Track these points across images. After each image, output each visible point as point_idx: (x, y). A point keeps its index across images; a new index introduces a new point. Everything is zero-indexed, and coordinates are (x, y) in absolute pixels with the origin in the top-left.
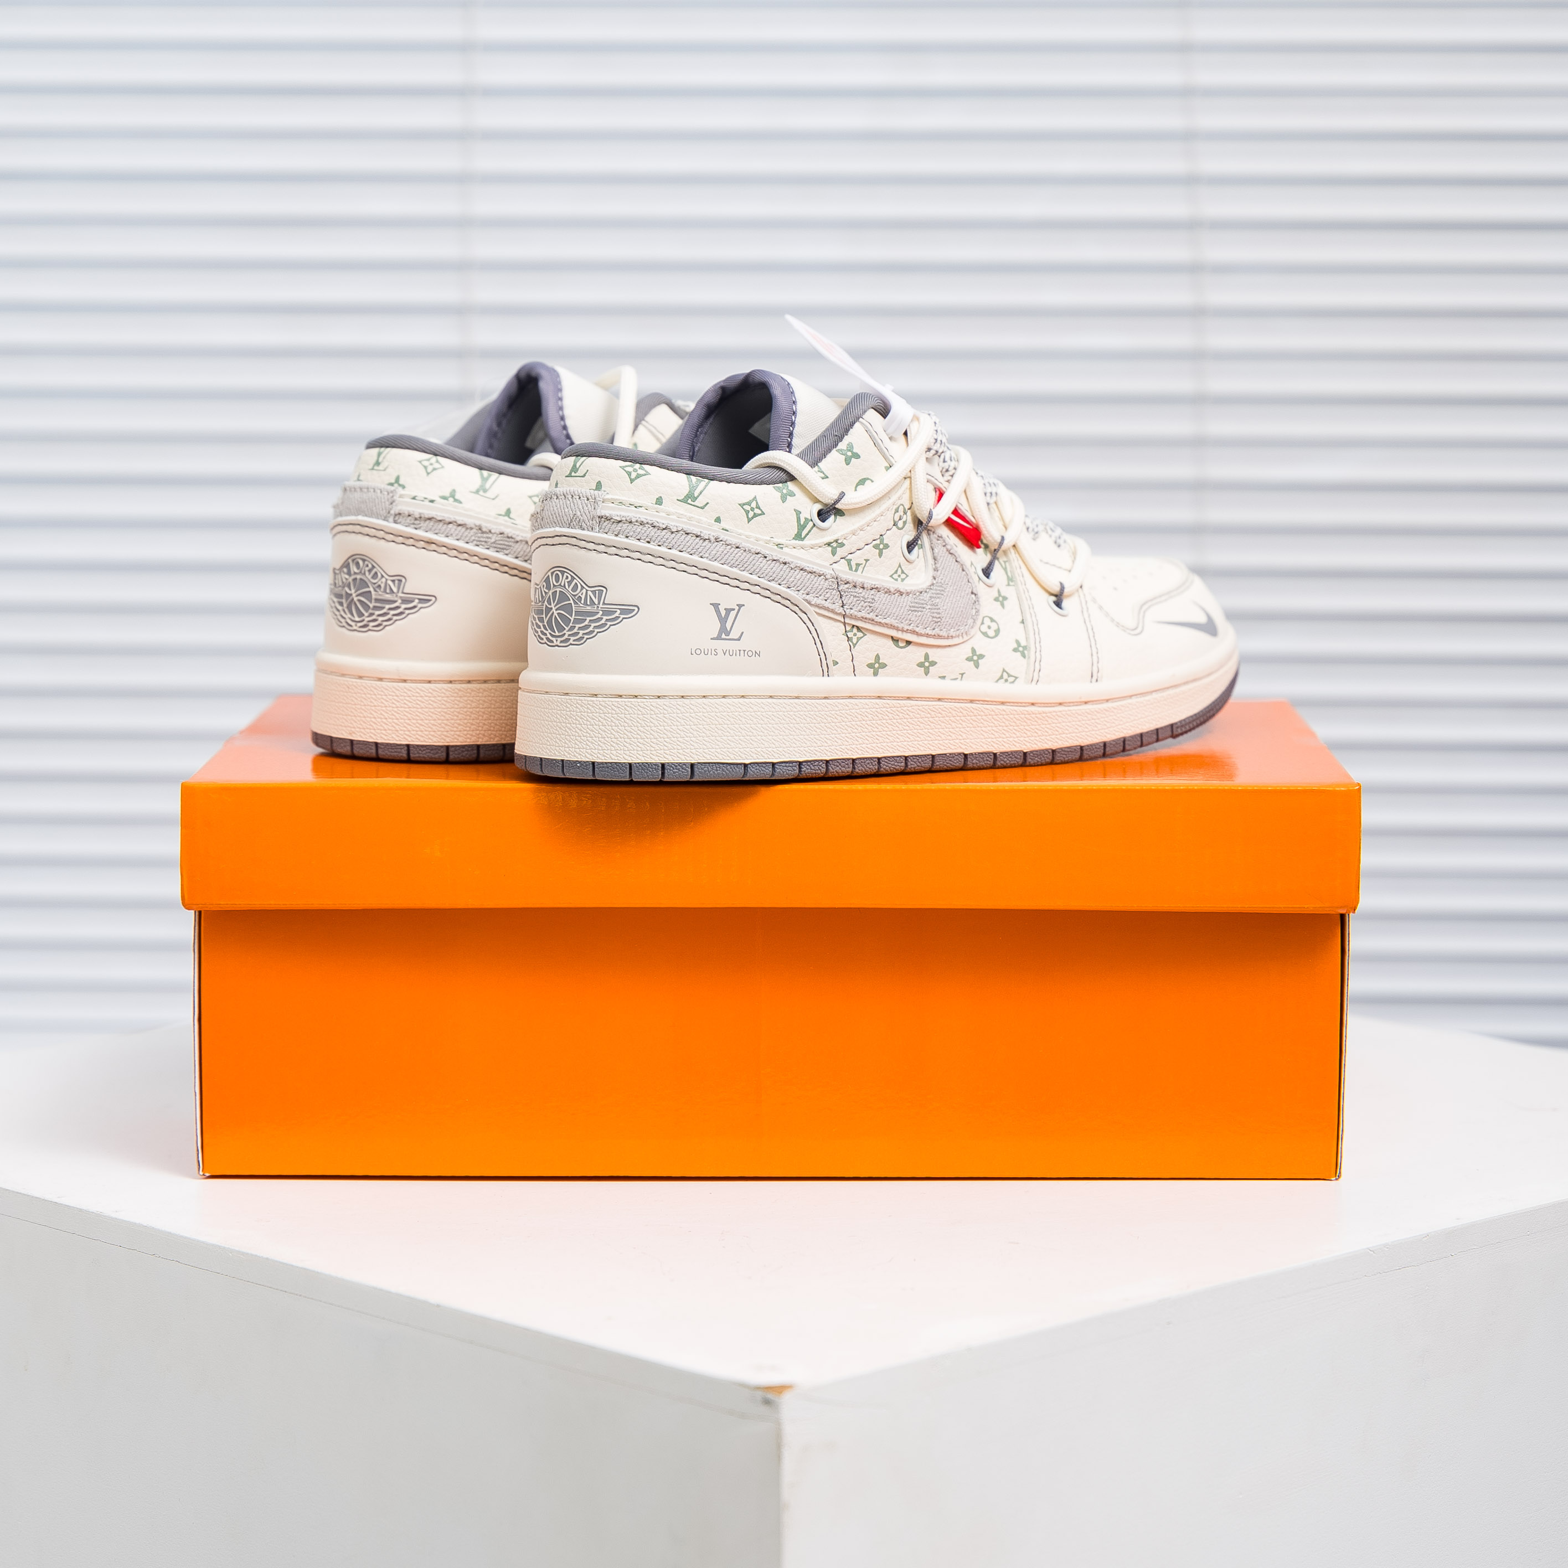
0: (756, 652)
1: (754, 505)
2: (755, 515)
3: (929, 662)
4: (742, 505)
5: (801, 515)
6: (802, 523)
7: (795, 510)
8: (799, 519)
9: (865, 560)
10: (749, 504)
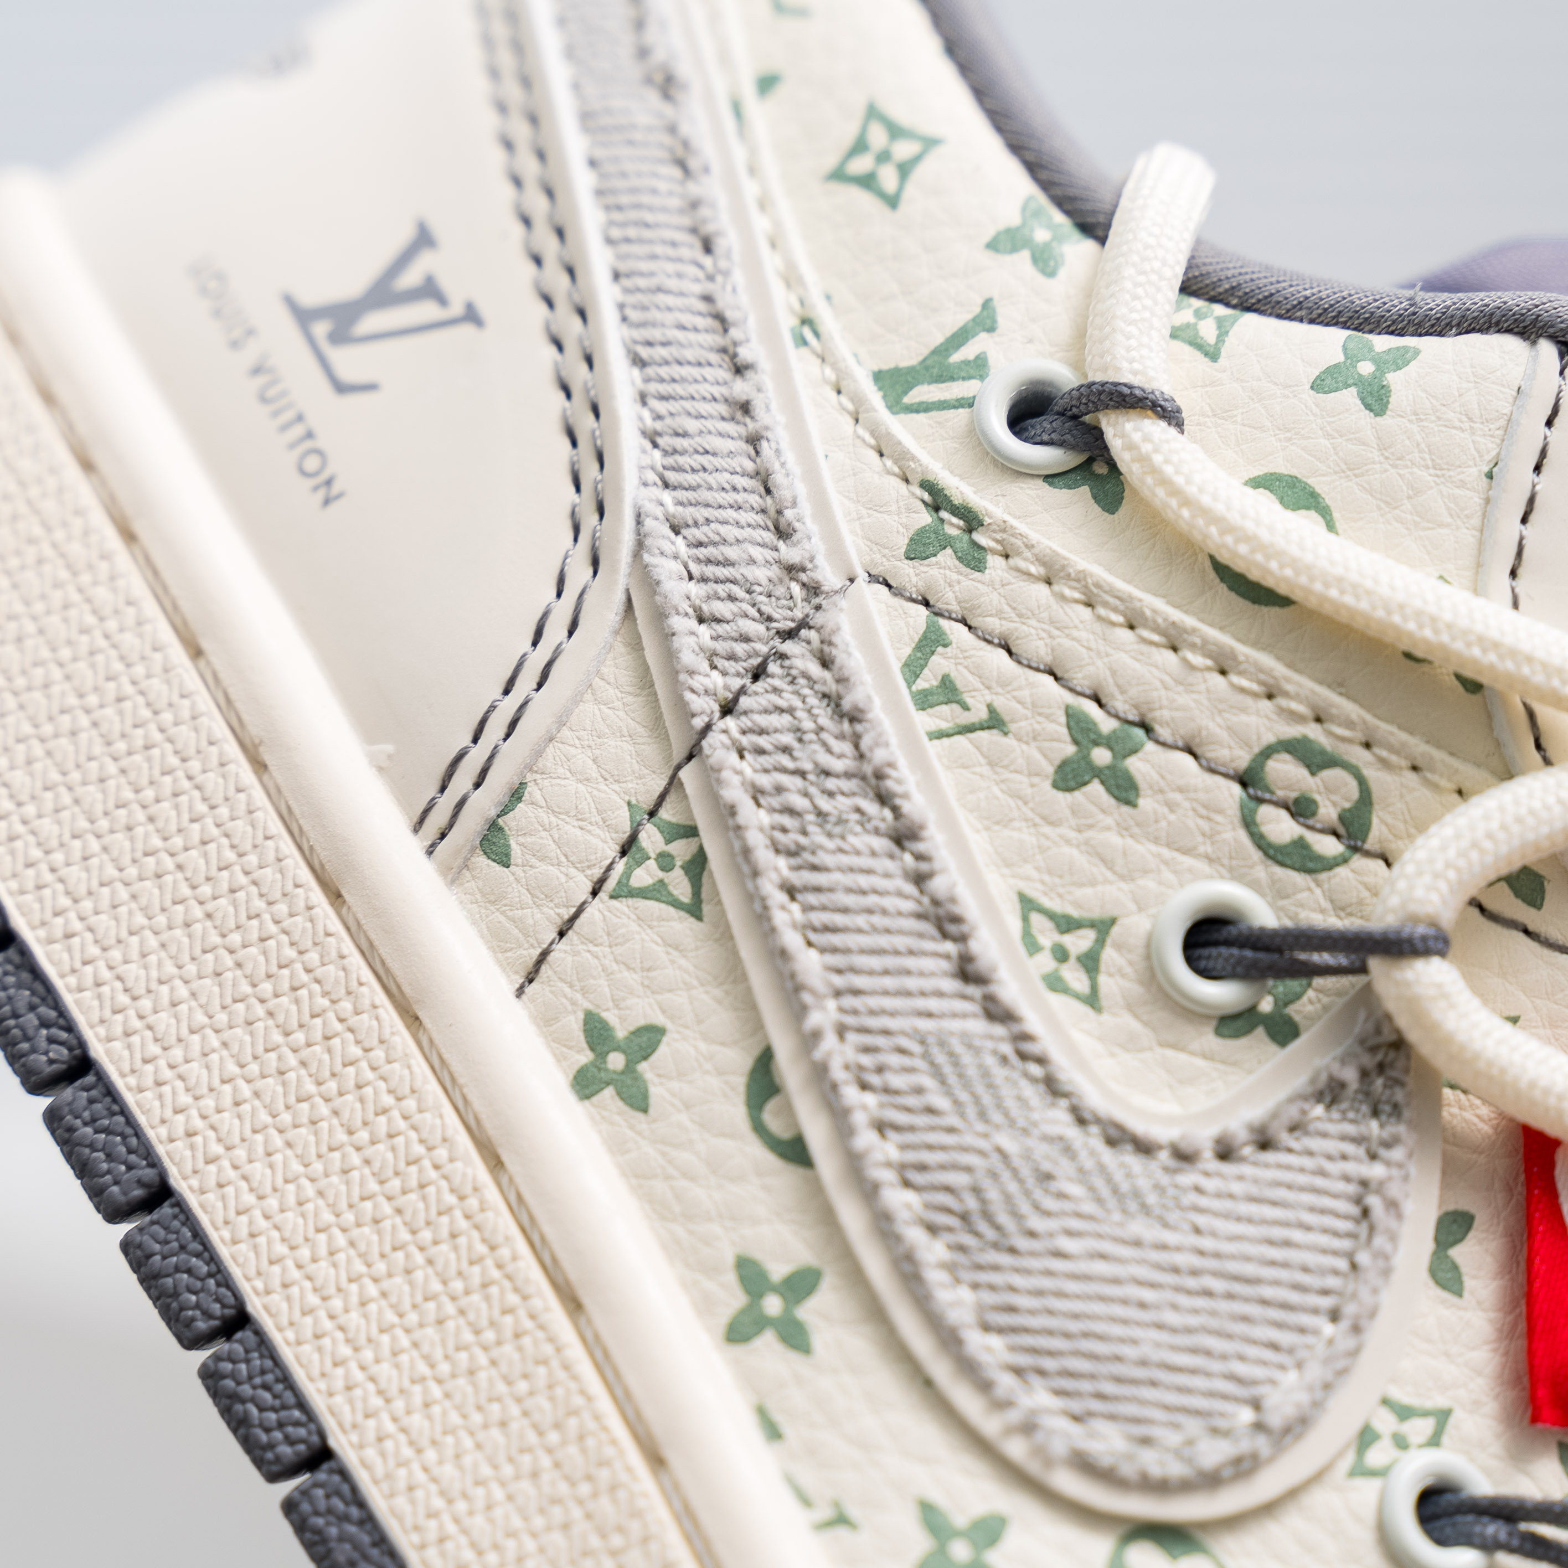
0: (329, 483)
1: (904, 150)
2: (867, 181)
3: (788, 1310)
4: (873, 113)
5: (983, 335)
6: (956, 357)
7: (987, 304)
8: (960, 338)
9: (991, 709)
10: (896, 131)
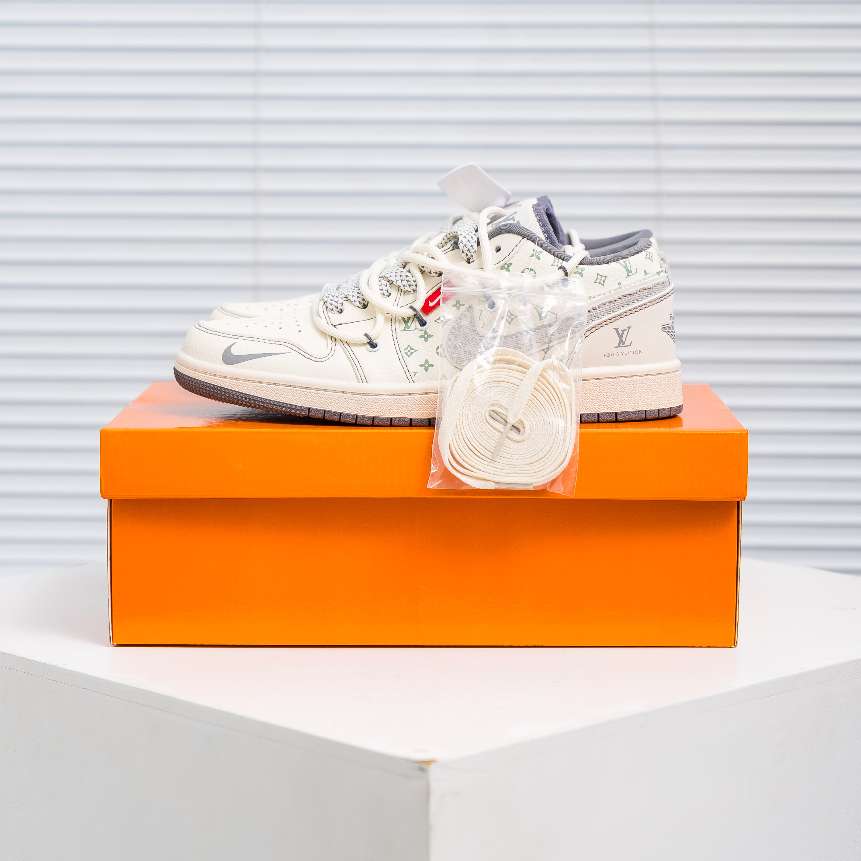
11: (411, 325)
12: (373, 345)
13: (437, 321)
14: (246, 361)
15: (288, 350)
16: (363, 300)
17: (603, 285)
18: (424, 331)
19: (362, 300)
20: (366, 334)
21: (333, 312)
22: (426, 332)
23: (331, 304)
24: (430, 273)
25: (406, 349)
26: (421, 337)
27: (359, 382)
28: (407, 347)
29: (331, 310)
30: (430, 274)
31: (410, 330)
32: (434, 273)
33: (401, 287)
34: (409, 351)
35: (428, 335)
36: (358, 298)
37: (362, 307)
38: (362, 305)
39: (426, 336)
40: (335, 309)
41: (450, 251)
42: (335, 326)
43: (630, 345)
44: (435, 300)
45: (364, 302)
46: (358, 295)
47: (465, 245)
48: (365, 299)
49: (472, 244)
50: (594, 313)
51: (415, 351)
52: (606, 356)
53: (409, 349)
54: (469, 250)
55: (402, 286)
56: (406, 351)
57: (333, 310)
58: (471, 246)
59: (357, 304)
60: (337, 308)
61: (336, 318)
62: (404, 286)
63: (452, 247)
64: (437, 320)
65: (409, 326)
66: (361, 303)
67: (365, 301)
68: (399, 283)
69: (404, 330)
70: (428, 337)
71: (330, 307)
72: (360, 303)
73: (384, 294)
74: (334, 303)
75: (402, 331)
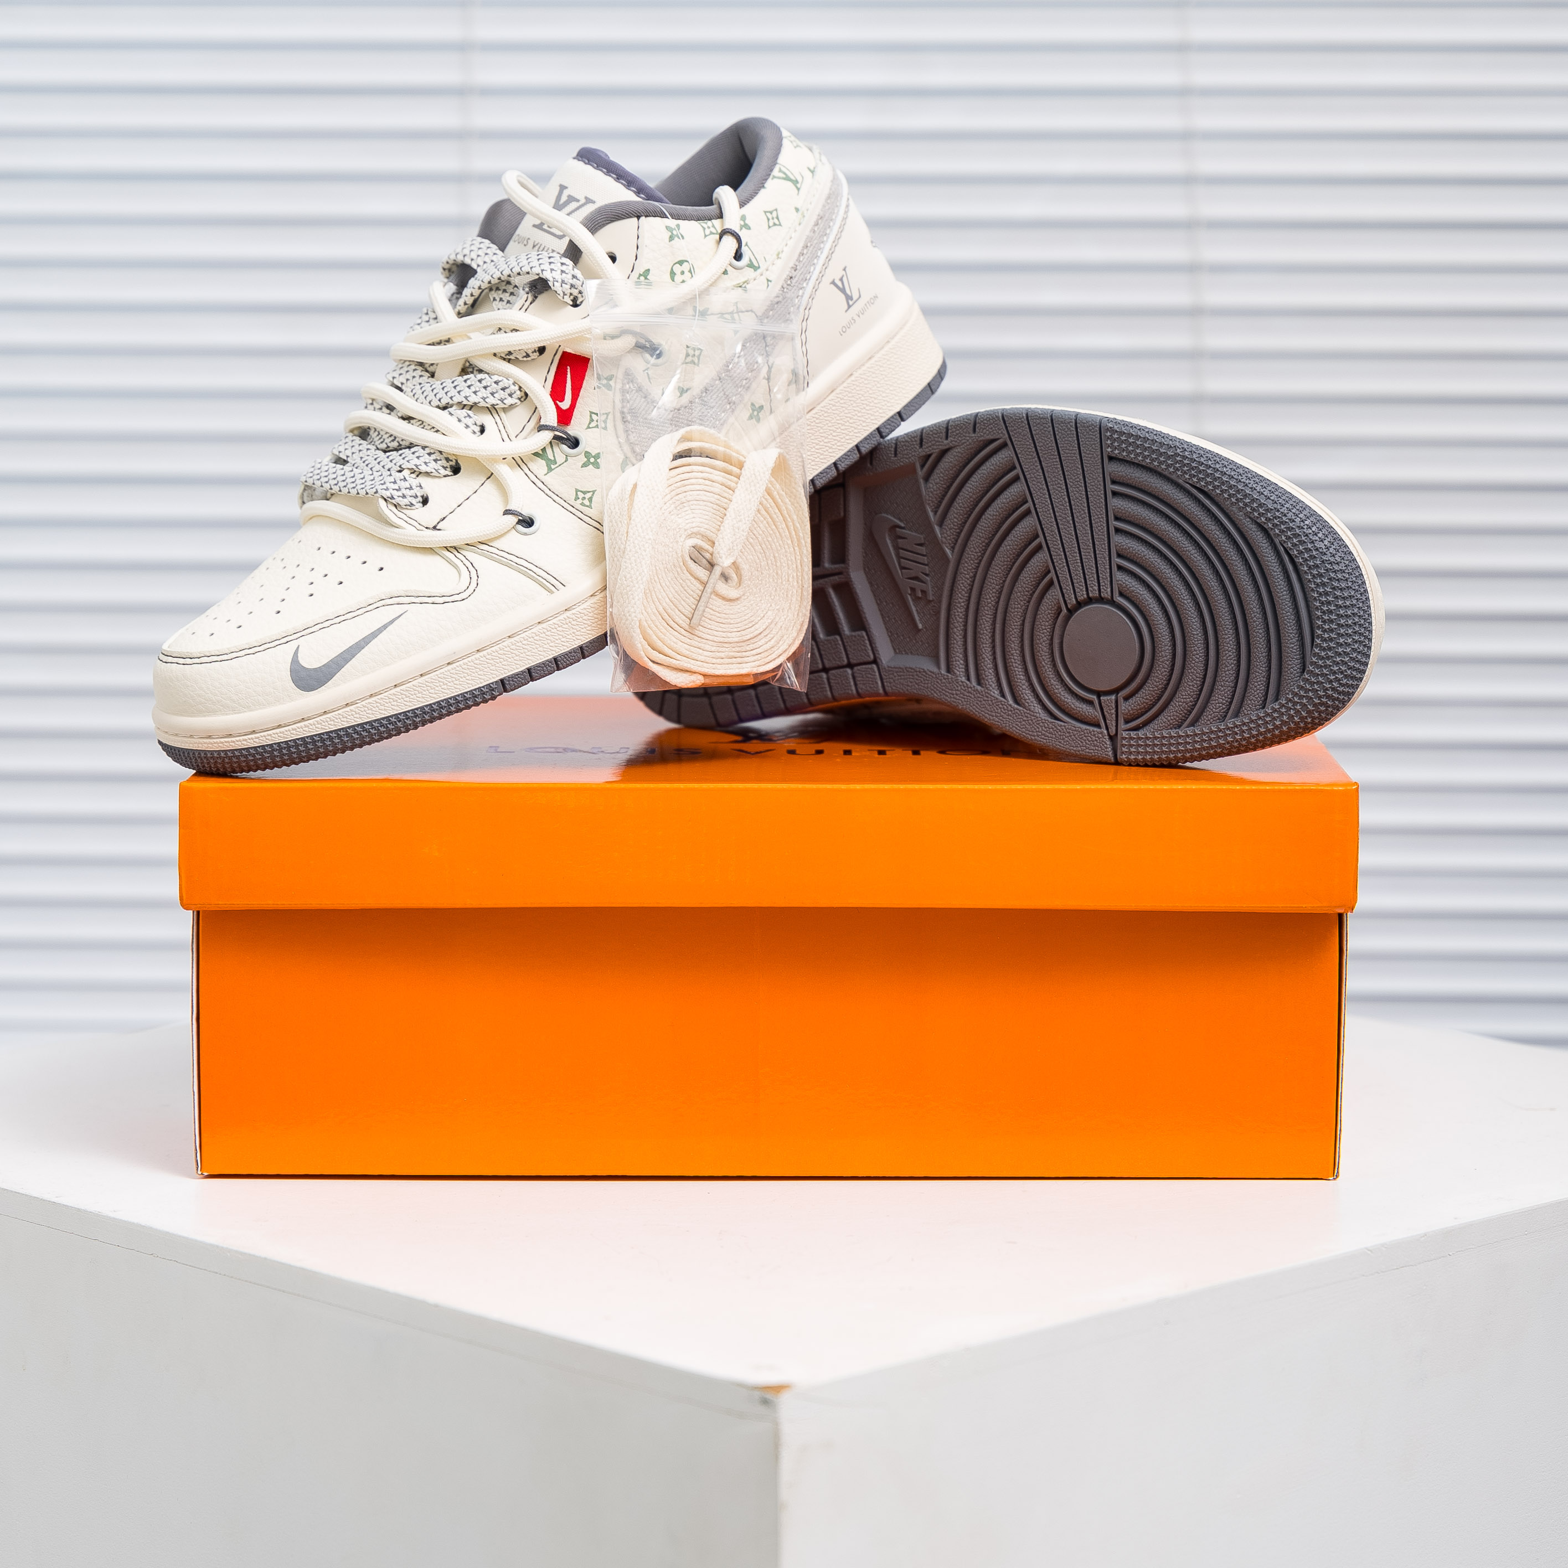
11: (554, 456)
12: (528, 522)
13: (591, 426)
14: (345, 667)
15: (398, 610)
16: (447, 460)
17: (780, 225)
18: (583, 454)
19: (445, 462)
20: (506, 510)
21: (413, 507)
22: (587, 454)
23: (404, 496)
24: (528, 356)
25: (577, 498)
26: (584, 465)
27: (551, 592)
28: (577, 494)
29: (409, 505)
30: (529, 359)
31: (560, 465)
32: (533, 353)
33: (497, 404)
34: (584, 498)
35: (594, 457)
36: (438, 462)
37: (452, 473)
38: (449, 469)
39: (592, 460)
40: (414, 501)
41: (531, 303)
42: (435, 528)
43: (860, 297)
44: (565, 394)
45: (451, 463)
46: (433, 457)
47: (563, 282)
48: (449, 456)
49: (572, 272)
50: (798, 276)
51: (592, 493)
52: (842, 333)
53: (581, 495)
54: (572, 286)
55: (499, 402)
56: (580, 501)
57: (412, 505)
58: (571, 277)
59: (443, 472)
60: (416, 497)
61: (426, 515)
62: (502, 400)
63: (530, 295)
64: (590, 423)
65: (553, 459)
66: (447, 467)
67: (452, 461)
68: (491, 401)
69: (550, 470)
70: (596, 460)
71: (403, 502)
72: (445, 468)
73: (474, 433)
74: (408, 493)
75: (548, 473)
